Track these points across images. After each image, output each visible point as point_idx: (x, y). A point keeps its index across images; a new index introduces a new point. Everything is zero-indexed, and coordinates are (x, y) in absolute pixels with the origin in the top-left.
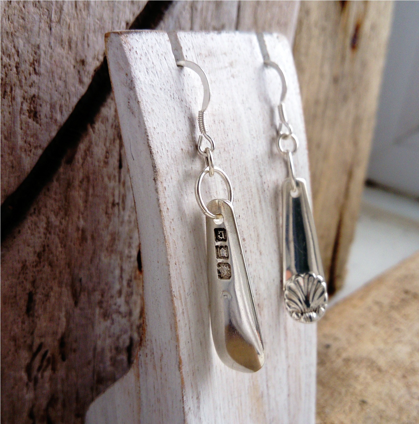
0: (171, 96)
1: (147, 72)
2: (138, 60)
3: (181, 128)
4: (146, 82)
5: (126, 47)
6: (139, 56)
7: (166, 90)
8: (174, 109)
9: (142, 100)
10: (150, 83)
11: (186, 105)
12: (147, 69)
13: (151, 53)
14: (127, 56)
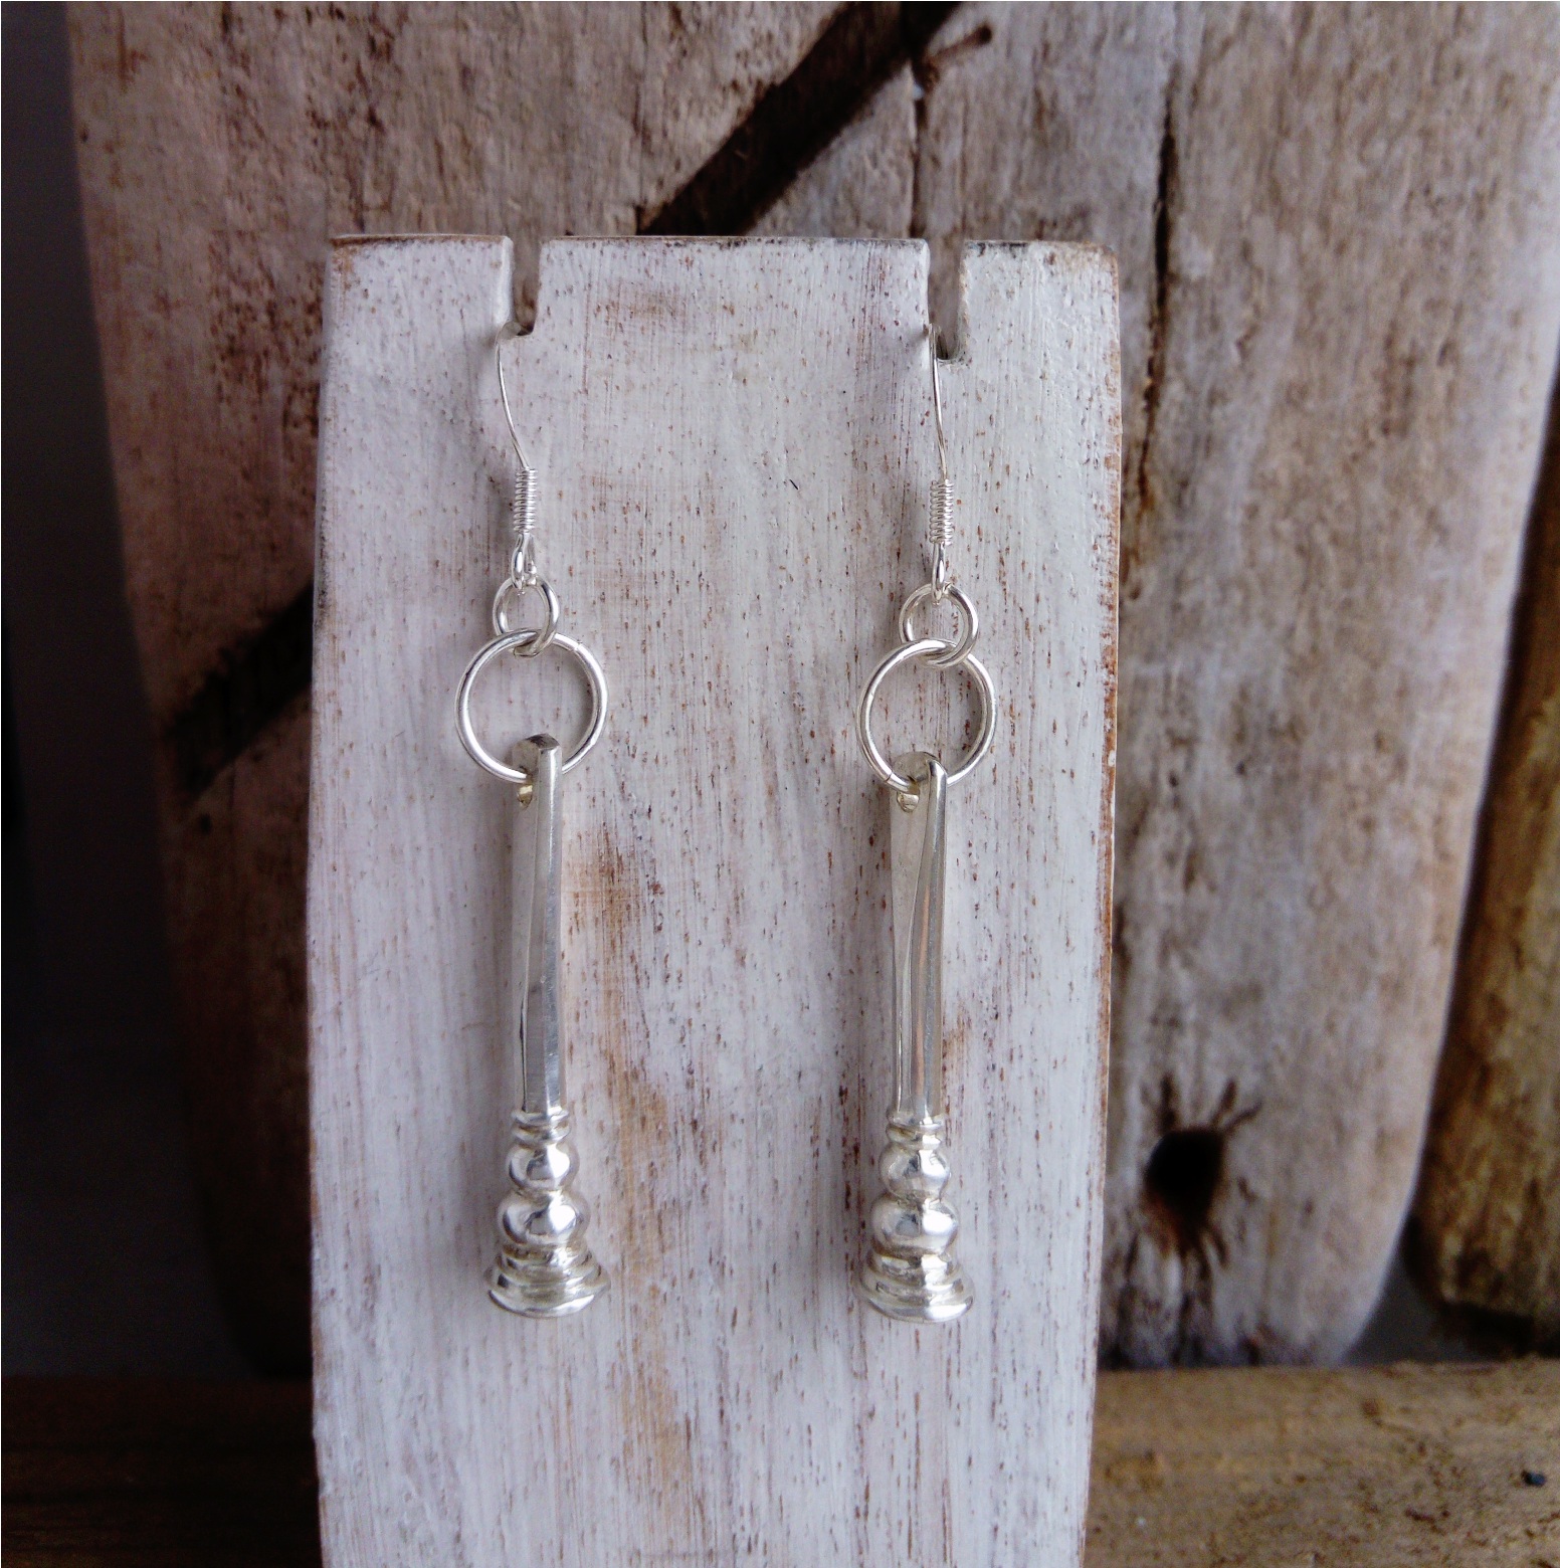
0: (444, 413)
1: (383, 346)
2: (363, 312)
3: (449, 505)
4: (369, 370)
5: (335, 279)
6: (370, 302)
7: (431, 397)
8: (444, 450)
9: (336, 416)
10: (380, 372)
11: (491, 442)
12: (384, 336)
13: (415, 293)
14: (333, 301)
